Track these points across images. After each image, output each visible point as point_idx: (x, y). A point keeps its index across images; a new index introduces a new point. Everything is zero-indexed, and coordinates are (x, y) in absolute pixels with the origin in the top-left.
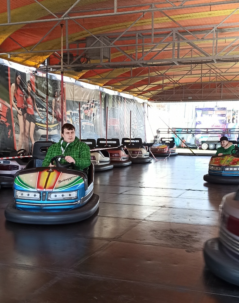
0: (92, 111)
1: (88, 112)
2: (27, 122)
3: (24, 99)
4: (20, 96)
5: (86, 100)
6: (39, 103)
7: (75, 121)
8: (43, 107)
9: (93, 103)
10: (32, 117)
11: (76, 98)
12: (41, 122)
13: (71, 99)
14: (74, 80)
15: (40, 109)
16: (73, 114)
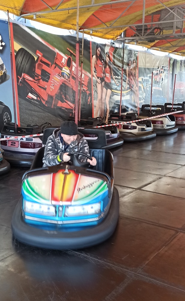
0: (161, 76)
1: (157, 77)
2: (104, 89)
3: (102, 69)
4: (100, 66)
5: (156, 66)
6: (115, 72)
7: (145, 86)
8: (118, 76)
9: (162, 69)
10: (109, 84)
11: (148, 66)
12: (116, 89)
13: (143, 66)
14: (147, 49)
15: (117, 77)
16: (144, 80)
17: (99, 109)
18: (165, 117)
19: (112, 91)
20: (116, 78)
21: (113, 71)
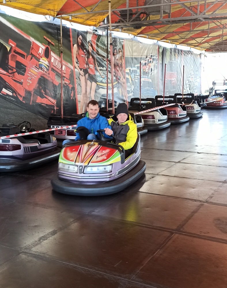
0: (150, 66)
1: (146, 67)
2: (89, 82)
3: (85, 60)
4: (82, 56)
5: (144, 56)
6: (99, 63)
7: (134, 77)
8: (103, 67)
9: (151, 58)
10: (94, 76)
11: (135, 55)
12: (102, 82)
13: (130, 55)
14: (133, 36)
15: (101, 68)
16: (131, 71)
17: (84, 105)
18: (157, 111)
19: (97, 84)
20: (101, 70)
21: (97, 61)
